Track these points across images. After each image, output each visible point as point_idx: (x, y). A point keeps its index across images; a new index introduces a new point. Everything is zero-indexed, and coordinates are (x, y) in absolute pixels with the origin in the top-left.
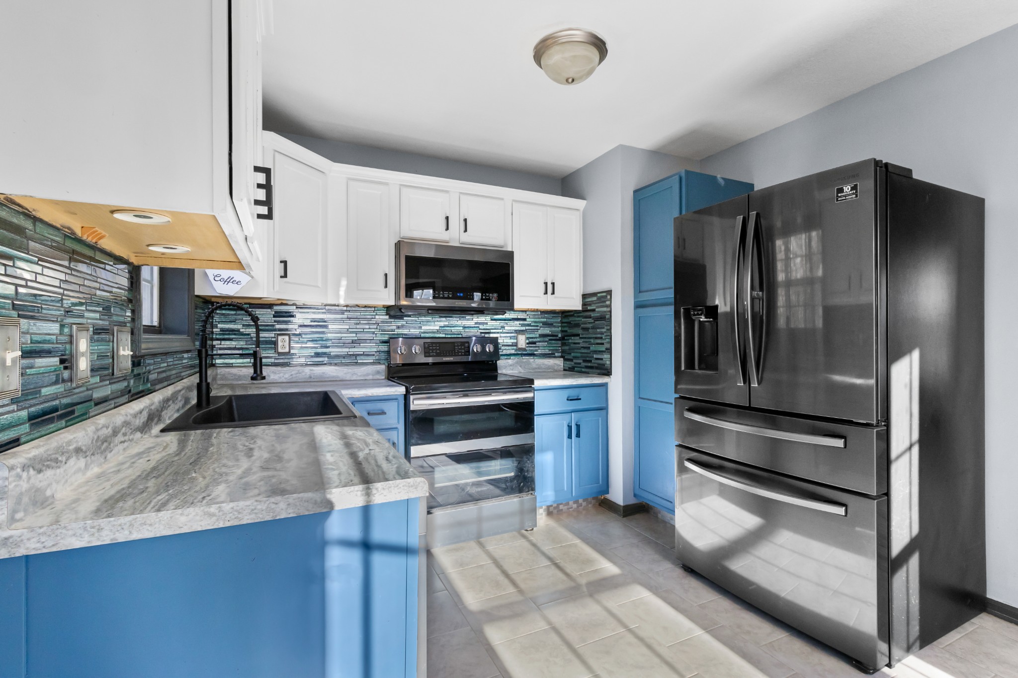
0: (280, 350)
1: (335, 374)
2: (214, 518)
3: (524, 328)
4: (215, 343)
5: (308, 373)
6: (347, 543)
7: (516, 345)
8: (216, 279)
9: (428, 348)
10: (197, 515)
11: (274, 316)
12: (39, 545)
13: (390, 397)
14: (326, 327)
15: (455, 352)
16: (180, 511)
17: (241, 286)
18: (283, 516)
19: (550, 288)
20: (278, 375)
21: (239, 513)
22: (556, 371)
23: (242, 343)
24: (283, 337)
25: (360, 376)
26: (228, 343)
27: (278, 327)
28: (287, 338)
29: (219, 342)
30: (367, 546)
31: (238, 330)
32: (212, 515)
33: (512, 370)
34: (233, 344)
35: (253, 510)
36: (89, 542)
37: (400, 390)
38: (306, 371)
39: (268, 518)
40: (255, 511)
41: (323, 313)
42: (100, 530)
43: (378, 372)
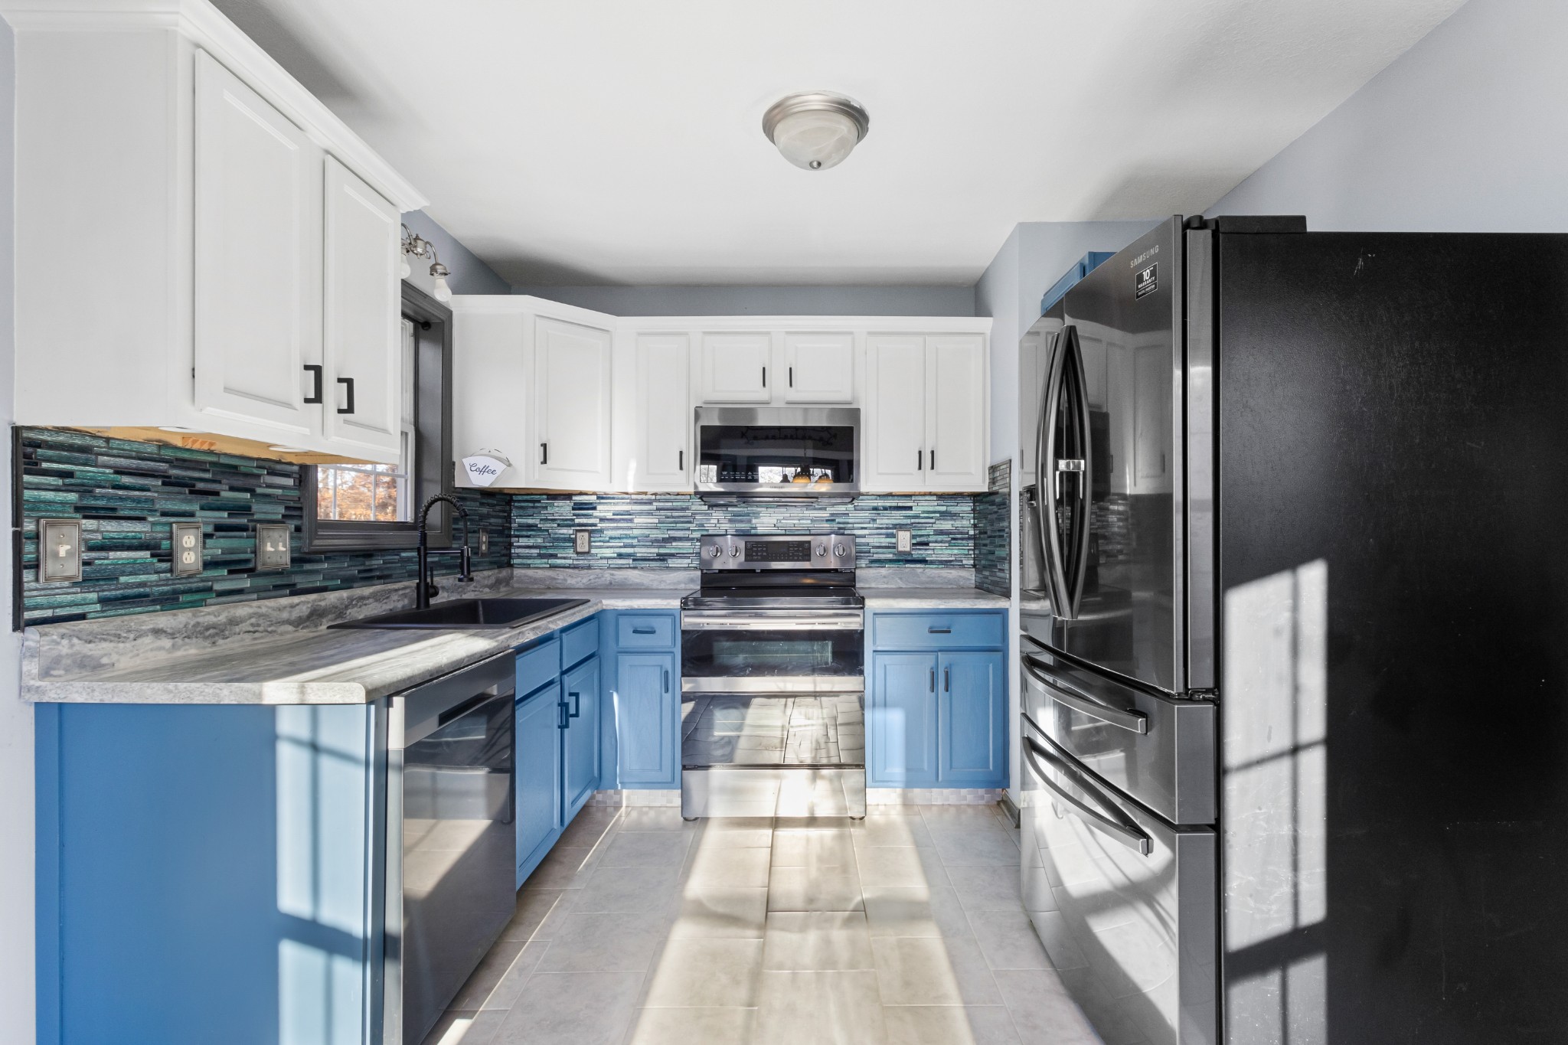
0: (579, 550)
1: (638, 581)
2: (172, 695)
3: (908, 521)
4: (514, 540)
5: (609, 579)
6: (297, 742)
7: (894, 546)
8: (473, 469)
9: (751, 549)
10: (159, 690)
11: (574, 509)
12: (55, 696)
13: (661, 612)
14: (631, 521)
15: (788, 554)
16: (147, 684)
17: (496, 476)
18: (226, 702)
19: (927, 460)
20: (576, 580)
21: (191, 693)
22: (963, 588)
23: (540, 540)
24: (582, 534)
25: (670, 584)
26: (525, 540)
27: (577, 521)
28: (586, 535)
29: (517, 539)
30: (315, 747)
31: (536, 526)
32: (170, 692)
33: (887, 584)
34: (531, 542)
35: (202, 692)
36: (86, 699)
37: (674, 604)
38: (606, 576)
39: (214, 702)
40: (204, 694)
41: (627, 503)
42: (93, 691)
43: (692, 580)
